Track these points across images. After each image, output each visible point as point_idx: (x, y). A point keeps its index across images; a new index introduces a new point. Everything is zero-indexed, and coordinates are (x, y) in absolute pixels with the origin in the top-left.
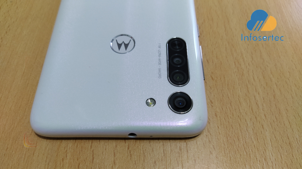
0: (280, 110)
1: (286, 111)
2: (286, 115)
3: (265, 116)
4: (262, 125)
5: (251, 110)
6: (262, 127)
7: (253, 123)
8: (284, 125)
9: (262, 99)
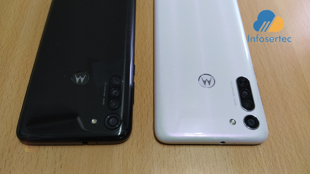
0: (275, 158)
1: (280, 158)
2: (279, 161)
3: (265, 163)
4: (263, 169)
5: (256, 159)
6: (263, 170)
7: (257, 168)
8: (279, 168)
9: (263, 149)
